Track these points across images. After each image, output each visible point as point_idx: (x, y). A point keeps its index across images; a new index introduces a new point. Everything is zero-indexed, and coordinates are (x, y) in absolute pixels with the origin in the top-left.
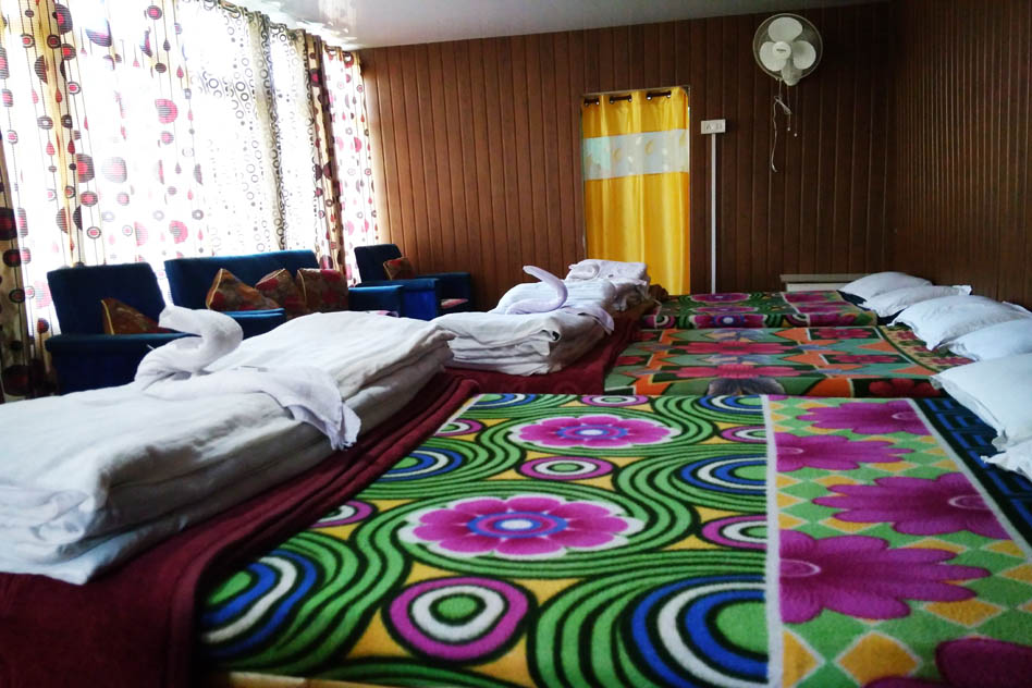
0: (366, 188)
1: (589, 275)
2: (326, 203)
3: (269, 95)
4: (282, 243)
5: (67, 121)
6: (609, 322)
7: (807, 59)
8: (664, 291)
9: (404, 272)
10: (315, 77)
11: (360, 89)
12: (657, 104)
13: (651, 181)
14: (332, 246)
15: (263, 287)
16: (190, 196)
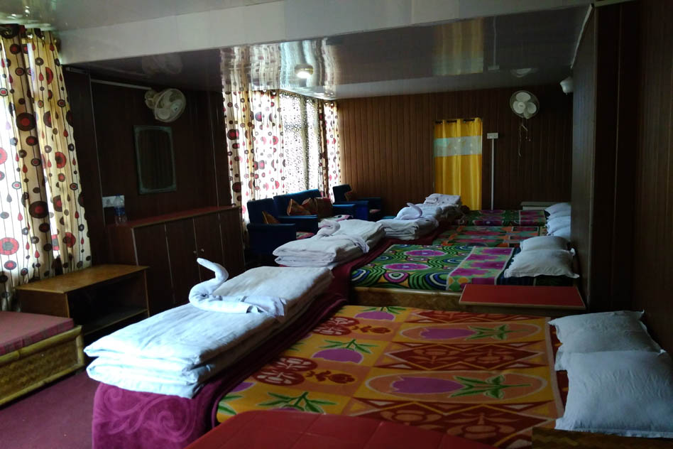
0: (337, 160)
1: (434, 202)
2: (323, 169)
3: (306, 127)
4: (307, 187)
5: (252, 151)
6: (437, 223)
7: (533, 109)
8: (468, 208)
9: (354, 198)
10: (321, 117)
11: (336, 117)
12: (468, 124)
13: (465, 158)
14: (324, 187)
15: (304, 206)
16: (281, 172)
